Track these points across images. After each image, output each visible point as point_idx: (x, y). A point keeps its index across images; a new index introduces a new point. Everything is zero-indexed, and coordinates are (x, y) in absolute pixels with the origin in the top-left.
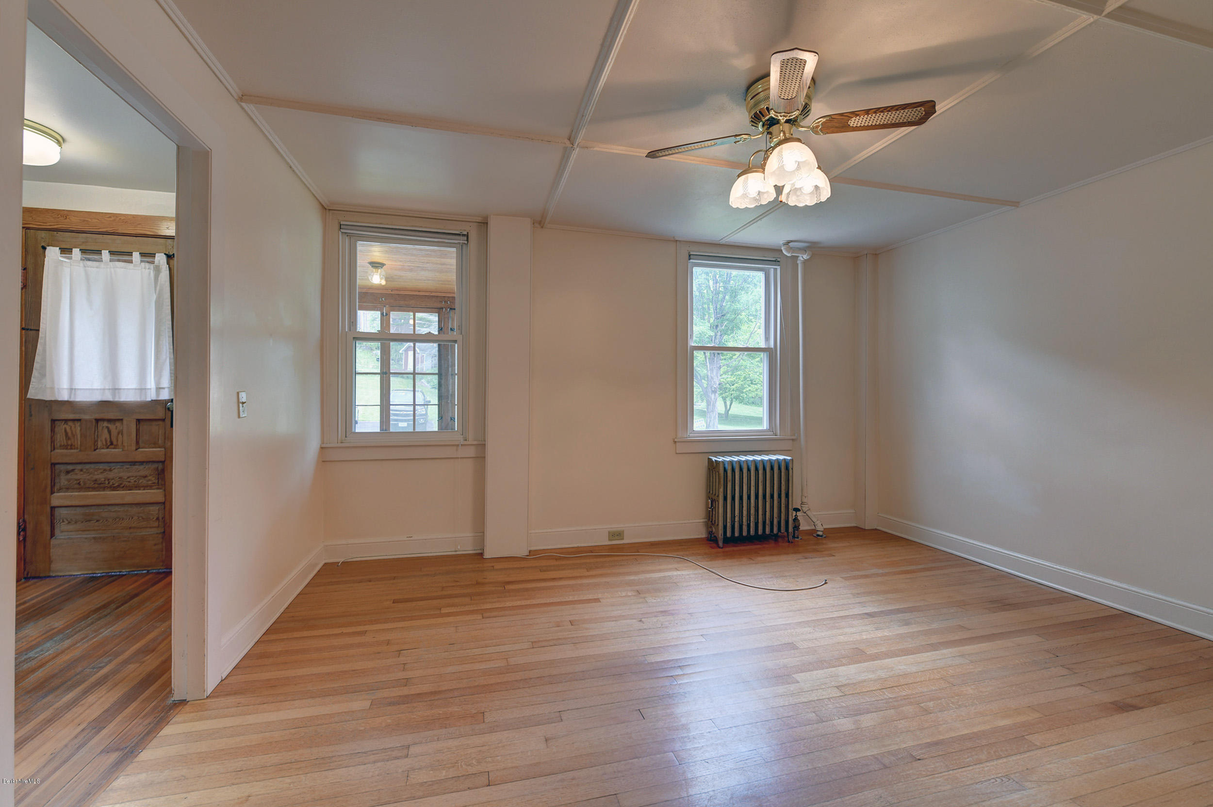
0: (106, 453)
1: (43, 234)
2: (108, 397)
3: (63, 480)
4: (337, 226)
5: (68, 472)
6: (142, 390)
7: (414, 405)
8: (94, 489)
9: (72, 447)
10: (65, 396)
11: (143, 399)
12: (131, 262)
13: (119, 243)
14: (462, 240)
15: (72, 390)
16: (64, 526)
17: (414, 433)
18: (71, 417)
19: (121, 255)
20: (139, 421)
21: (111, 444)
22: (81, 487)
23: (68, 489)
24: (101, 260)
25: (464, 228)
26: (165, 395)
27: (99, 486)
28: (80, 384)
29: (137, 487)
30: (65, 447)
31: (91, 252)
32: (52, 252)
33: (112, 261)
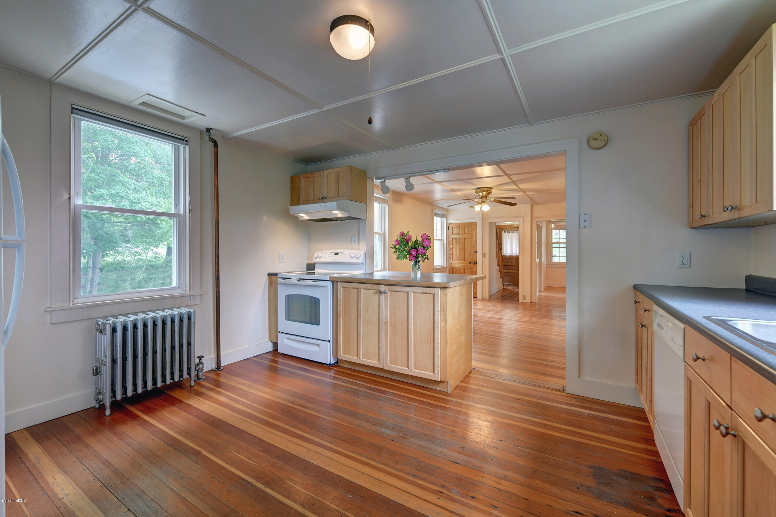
1: (502, 229)
2: (511, 255)
5: (506, 267)
10: (505, 255)
11: (516, 255)
13: (513, 229)
15: (506, 254)
16: (506, 275)
17: (560, 262)
18: (506, 258)
19: (513, 231)
20: (515, 259)
21: (511, 263)
23: (506, 269)
26: (518, 255)
27: (509, 270)
29: (515, 270)
30: (505, 262)
31: (509, 232)
32: (503, 232)
33: (512, 232)
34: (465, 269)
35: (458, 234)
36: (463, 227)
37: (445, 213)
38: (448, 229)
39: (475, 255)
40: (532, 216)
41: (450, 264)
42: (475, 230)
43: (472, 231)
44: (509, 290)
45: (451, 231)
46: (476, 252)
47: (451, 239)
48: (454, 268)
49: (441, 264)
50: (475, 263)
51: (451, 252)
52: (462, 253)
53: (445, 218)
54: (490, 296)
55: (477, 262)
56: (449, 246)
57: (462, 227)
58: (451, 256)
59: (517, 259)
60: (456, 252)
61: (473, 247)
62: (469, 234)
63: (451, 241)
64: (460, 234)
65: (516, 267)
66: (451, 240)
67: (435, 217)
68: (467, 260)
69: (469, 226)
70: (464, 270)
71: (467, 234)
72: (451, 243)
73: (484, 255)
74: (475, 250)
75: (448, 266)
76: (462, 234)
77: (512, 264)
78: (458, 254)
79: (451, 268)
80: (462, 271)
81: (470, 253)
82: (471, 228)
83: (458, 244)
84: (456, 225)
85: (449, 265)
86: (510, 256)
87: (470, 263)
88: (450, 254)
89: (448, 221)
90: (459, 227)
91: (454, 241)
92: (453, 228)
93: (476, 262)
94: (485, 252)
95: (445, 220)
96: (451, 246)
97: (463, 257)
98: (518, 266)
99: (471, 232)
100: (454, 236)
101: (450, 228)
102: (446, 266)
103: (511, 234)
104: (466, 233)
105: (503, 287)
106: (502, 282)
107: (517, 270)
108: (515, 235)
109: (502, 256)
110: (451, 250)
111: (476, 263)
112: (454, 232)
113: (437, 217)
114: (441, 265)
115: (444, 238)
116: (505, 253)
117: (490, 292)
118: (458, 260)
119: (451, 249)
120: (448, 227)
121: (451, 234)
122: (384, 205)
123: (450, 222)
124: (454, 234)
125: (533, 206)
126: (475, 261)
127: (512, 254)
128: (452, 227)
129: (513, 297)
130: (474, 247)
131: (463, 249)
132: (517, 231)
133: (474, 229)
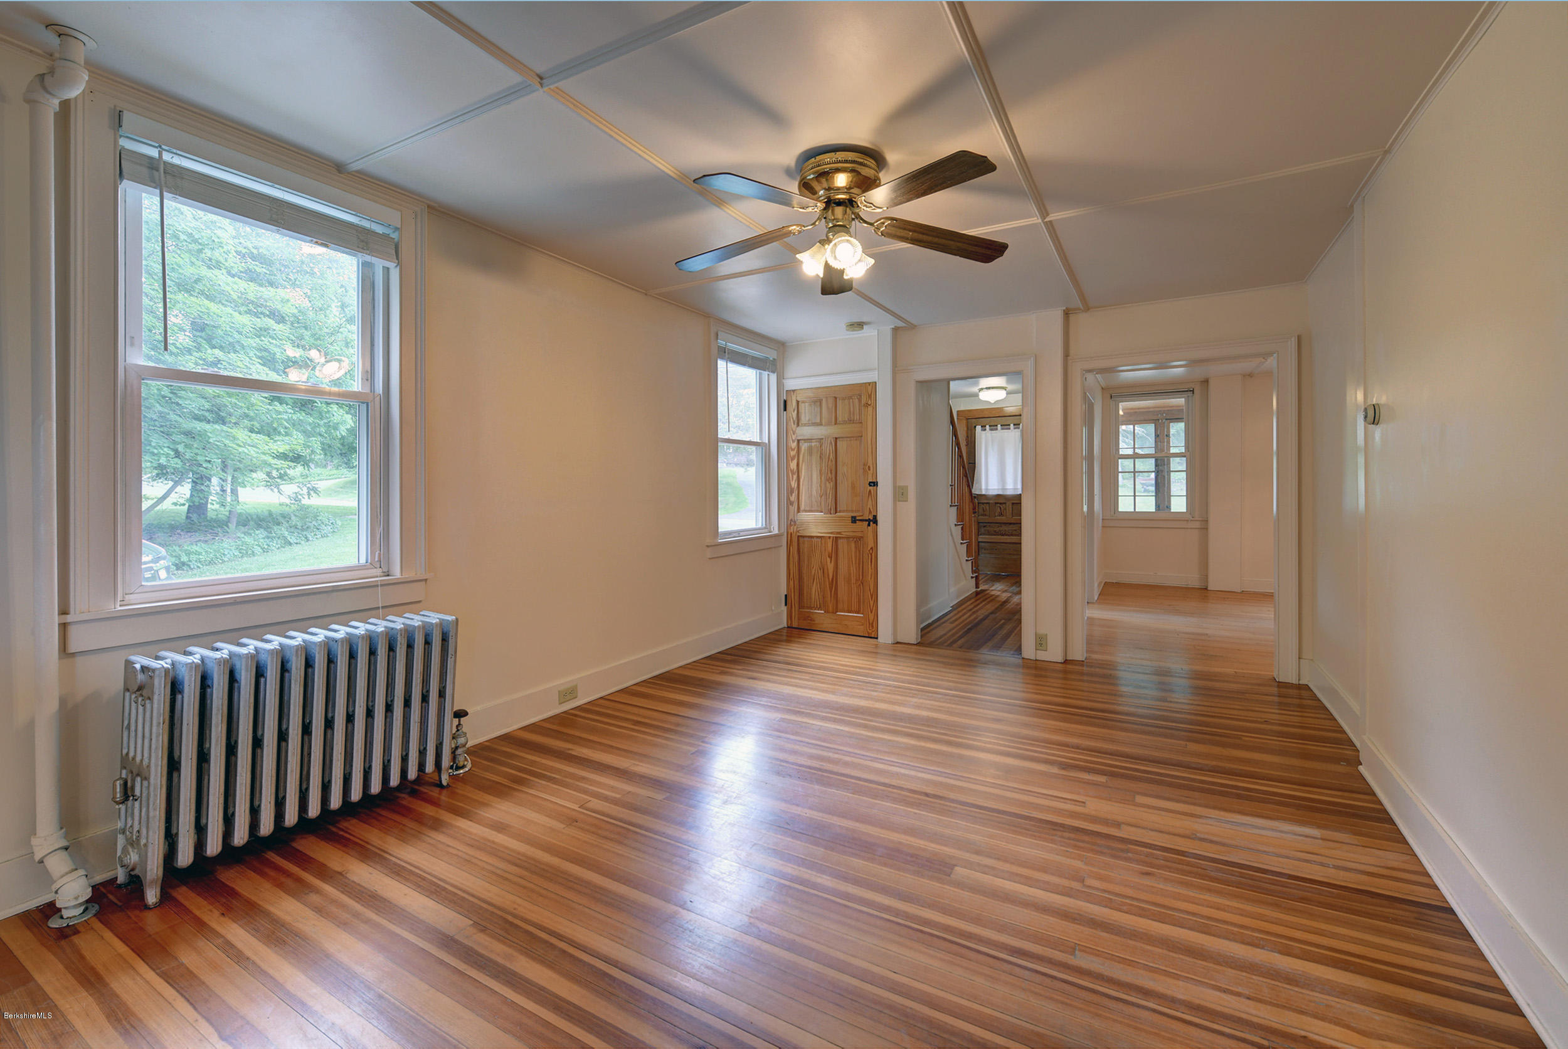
0: (999, 519)
1: (975, 421)
2: (999, 493)
3: (982, 530)
4: (1109, 396)
5: (984, 526)
6: (1015, 489)
7: (1135, 496)
8: (995, 535)
9: (986, 515)
10: (984, 493)
11: (1016, 493)
12: (1009, 429)
13: (1004, 422)
14: (1190, 394)
15: (987, 489)
16: (983, 551)
18: (986, 501)
19: (1005, 427)
20: (1013, 504)
21: (1001, 514)
22: (989, 533)
23: (984, 534)
24: (997, 429)
25: (1191, 386)
26: (1019, 492)
27: (996, 533)
28: (990, 487)
29: (1012, 535)
30: (982, 515)
31: (993, 427)
32: (979, 428)
33: (1002, 429)
34: (840, 541)
35: (815, 424)
36: (831, 401)
37: (771, 354)
38: (785, 409)
39: (870, 491)
40: (1066, 355)
41: (791, 523)
42: (870, 409)
43: (860, 414)
44: (993, 599)
45: (795, 414)
46: (874, 484)
47: (793, 441)
48: (803, 537)
49: (760, 525)
50: (869, 521)
51: (794, 484)
52: (830, 485)
53: (773, 372)
54: (925, 631)
55: (878, 518)
56: (788, 465)
57: (827, 401)
58: (793, 498)
59: (1016, 502)
60: (811, 483)
61: (864, 465)
62: (851, 421)
63: (793, 450)
64: (821, 425)
65: (1015, 527)
66: (794, 445)
67: (721, 364)
68: (844, 511)
69: (850, 398)
70: (837, 546)
71: (845, 422)
72: (793, 453)
73: (900, 494)
74: (870, 476)
75: (784, 530)
76: (829, 424)
77: (1003, 519)
78: (814, 493)
79: (795, 540)
80: (830, 549)
81: (853, 487)
82: (856, 401)
83: (815, 458)
84: (811, 395)
85: (789, 526)
86: (998, 496)
87: (854, 520)
88: (792, 492)
89: (784, 381)
90: (820, 401)
91: (804, 446)
92: (802, 406)
93: (875, 517)
94: (902, 484)
95: (773, 377)
96: (793, 465)
97: (830, 500)
98: (1019, 524)
99: (857, 417)
100: (806, 432)
101: (792, 405)
102: (776, 531)
103: (1000, 433)
104: (840, 419)
105: (977, 587)
106: (973, 572)
107: (1015, 535)
108: (1011, 438)
109: (973, 497)
110: (795, 477)
111: (875, 521)
112: (804, 418)
113: (730, 365)
114: (759, 529)
115: (772, 440)
116: (983, 487)
117: (920, 617)
118: (817, 511)
119: (793, 474)
120: (785, 402)
121: (794, 427)
122: (379, 264)
123: (790, 384)
124: (805, 425)
125: (1072, 318)
126: (870, 512)
127: (1004, 489)
128: (798, 402)
129: (1004, 632)
130: (869, 467)
131: (833, 476)
132: (1017, 425)
133: (867, 405)
